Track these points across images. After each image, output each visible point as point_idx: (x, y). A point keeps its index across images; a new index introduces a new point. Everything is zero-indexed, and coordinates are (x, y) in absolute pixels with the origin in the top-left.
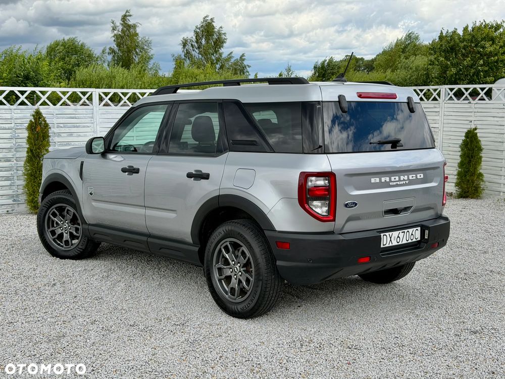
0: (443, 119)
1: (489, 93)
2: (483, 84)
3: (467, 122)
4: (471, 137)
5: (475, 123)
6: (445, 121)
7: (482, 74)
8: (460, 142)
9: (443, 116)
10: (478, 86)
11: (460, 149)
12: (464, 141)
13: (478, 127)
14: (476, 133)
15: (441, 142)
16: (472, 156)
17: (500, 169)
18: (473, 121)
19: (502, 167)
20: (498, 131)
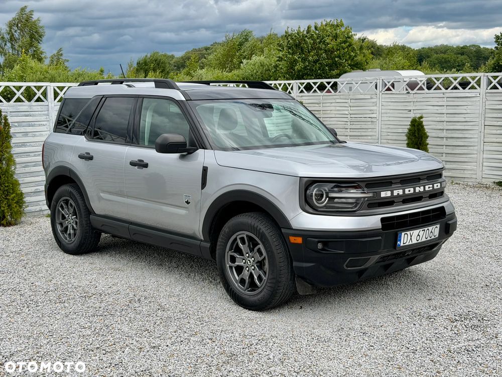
0: (380, 109)
1: (335, 86)
2: (329, 78)
3: (406, 112)
4: (418, 126)
5: (415, 112)
6: (383, 111)
7: (327, 68)
8: (406, 131)
9: (380, 106)
10: (324, 81)
11: (405, 138)
12: (410, 130)
13: (424, 116)
14: (422, 122)
15: (380, 132)
16: (420, 143)
17: (440, 155)
18: (412, 111)
19: (443, 153)
20: (438, 119)
